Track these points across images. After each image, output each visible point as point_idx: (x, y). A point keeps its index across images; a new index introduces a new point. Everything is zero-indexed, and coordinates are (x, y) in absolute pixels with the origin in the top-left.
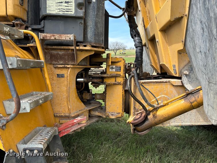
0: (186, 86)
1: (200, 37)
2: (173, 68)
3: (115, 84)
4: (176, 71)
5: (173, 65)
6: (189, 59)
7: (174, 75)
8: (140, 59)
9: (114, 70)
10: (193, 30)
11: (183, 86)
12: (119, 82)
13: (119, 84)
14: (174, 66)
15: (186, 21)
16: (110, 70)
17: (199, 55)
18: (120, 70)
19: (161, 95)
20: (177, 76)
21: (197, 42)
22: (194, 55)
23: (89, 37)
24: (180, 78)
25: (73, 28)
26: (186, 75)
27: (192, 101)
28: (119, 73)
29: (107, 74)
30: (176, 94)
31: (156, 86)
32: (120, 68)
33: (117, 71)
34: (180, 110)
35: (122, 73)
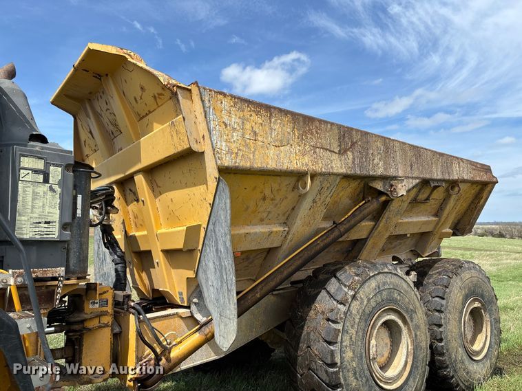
0: (196, 316)
1: (213, 274)
2: (178, 296)
3: (100, 327)
4: (183, 298)
5: (179, 293)
6: (196, 284)
7: (180, 303)
8: (123, 282)
9: (97, 306)
10: (206, 265)
11: (192, 317)
12: (106, 322)
13: (106, 325)
14: (181, 294)
15: (199, 254)
16: (91, 306)
17: (211, 288)
18: (107, 304)
19: (168, 332)
20: (186, 305)
21: (209, 276)
22: (206, 286)
23: (71, 265)
24: (188, 307)
25: (52, 255)
26: (195, 303)
27: (206, 333)
28: (104, 309)
29: (86, 314)
30: (186, 329)
31: (162, 322)
32: (107, 301)
33: (101, 306)
34: (196, 345)
35: (110, 309)
